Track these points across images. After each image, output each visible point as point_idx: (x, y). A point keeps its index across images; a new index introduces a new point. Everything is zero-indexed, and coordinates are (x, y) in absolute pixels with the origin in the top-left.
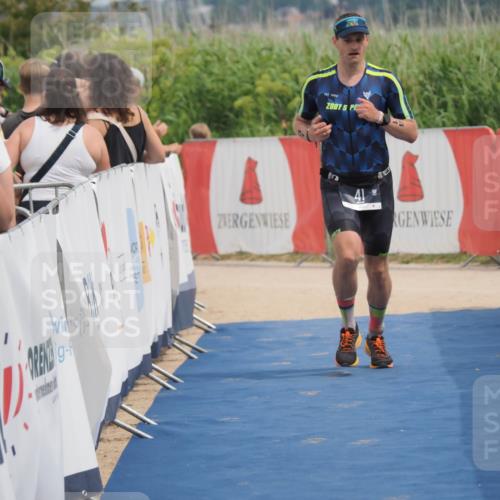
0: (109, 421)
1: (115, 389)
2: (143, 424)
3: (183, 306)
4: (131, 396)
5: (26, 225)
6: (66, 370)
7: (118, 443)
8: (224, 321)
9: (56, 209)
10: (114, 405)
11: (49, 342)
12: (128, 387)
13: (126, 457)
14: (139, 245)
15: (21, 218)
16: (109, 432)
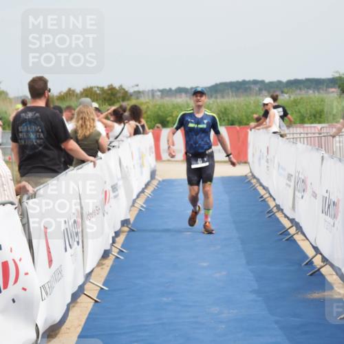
0: (133, 205)
1: (135, 197)
2: (142, 206)
3: (153, 174)
4: (139, 199)
5: (111, 151)
6: (121, 192)
7: (135, 212)
8: (164, 178)
9: (119, 147)
10: (134, 201)
11: (117, 184)
12: (138, 196)
13: (138, 215)
14: (141, 157)
15: (109, 149)
16: (133, 208)
